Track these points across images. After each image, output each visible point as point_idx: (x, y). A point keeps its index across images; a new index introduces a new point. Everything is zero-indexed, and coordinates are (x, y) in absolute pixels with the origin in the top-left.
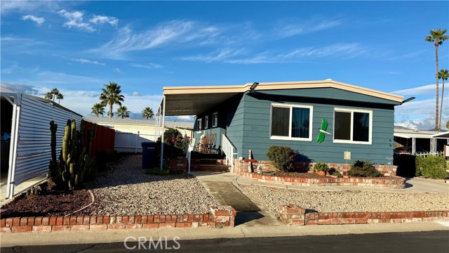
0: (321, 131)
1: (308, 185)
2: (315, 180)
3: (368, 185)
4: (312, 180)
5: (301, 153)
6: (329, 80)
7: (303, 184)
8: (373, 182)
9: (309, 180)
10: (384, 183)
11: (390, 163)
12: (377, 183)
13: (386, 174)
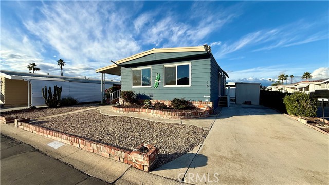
0: (156, 81)
11: (207, 100)
13: (202, 109)
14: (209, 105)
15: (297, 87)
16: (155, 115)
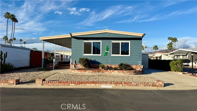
0: (105, 51)
11: (140, 64)
13: (137, 69)
14: (141, 67)
15: (155, 56)
16: (118, 73)
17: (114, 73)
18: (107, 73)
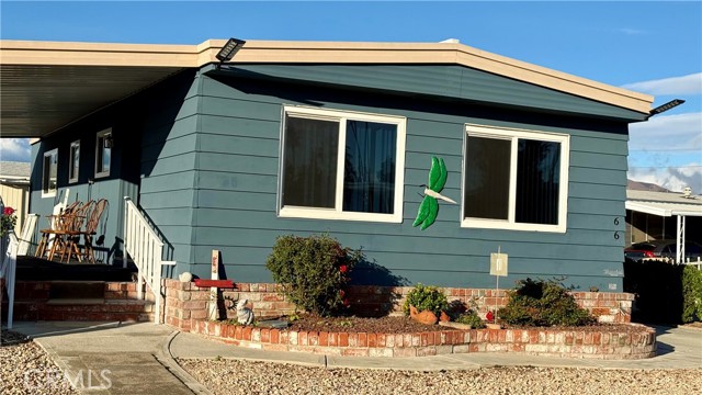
1: (388, 353)
2: (408, 337)
3: (554, 349)
4: (399, 338)
5: (369, 259)
6: (451, 42)
7: (374, 352)
8: (569, 341)
9: (390, 338)
10: (597, 341)
11: (613, 287)
12: (580, 342)
13: (603, 318)
14: (624, 304)
17: (543, 348)
18: (498, 348)
